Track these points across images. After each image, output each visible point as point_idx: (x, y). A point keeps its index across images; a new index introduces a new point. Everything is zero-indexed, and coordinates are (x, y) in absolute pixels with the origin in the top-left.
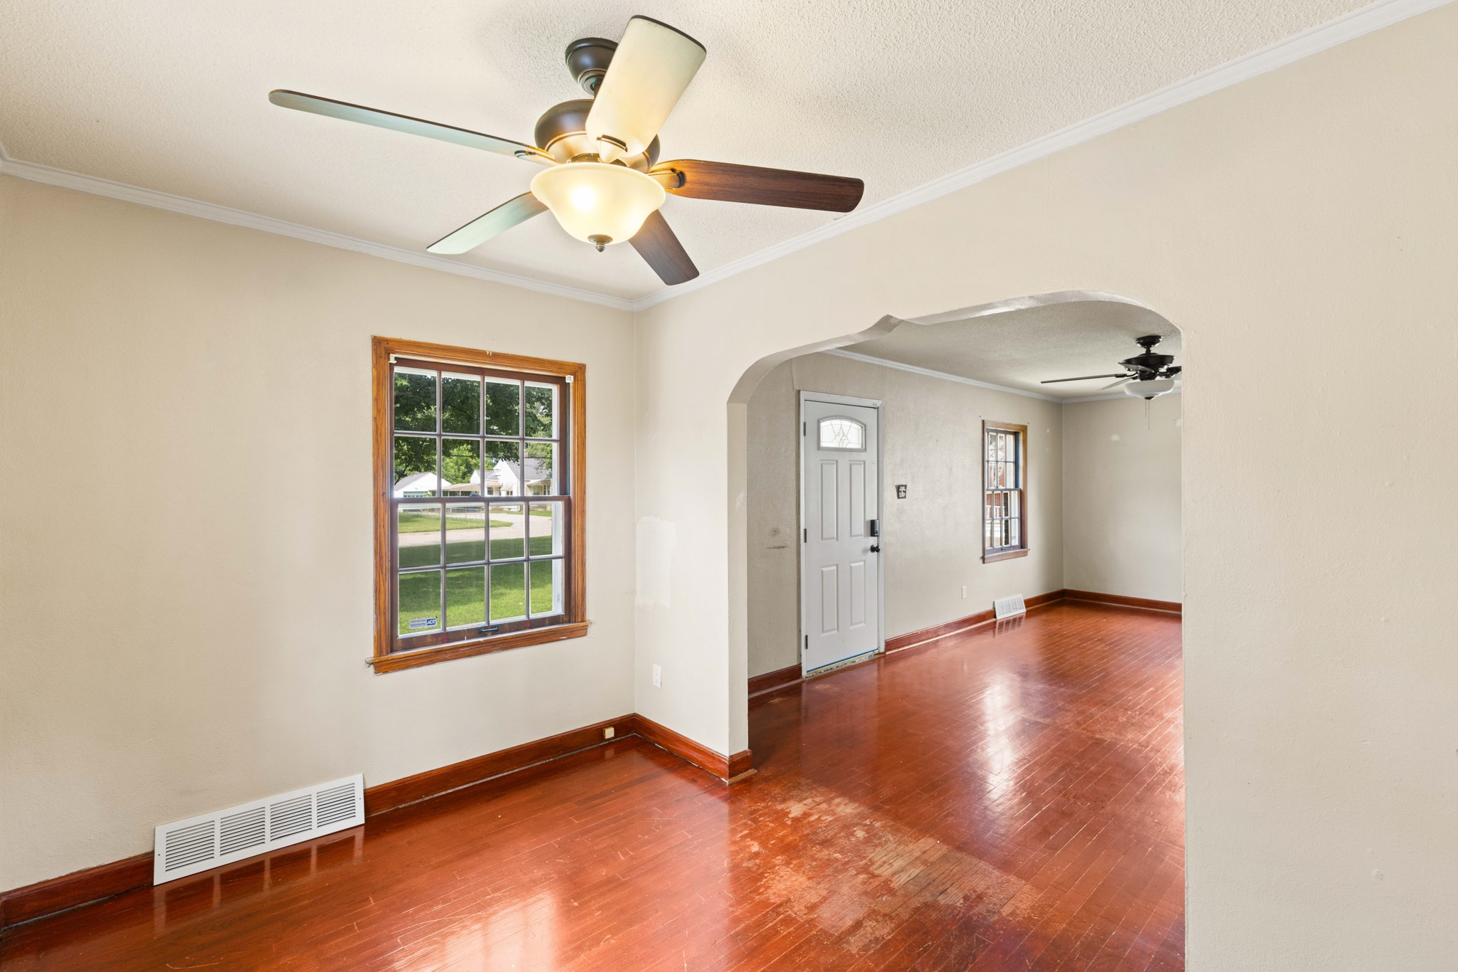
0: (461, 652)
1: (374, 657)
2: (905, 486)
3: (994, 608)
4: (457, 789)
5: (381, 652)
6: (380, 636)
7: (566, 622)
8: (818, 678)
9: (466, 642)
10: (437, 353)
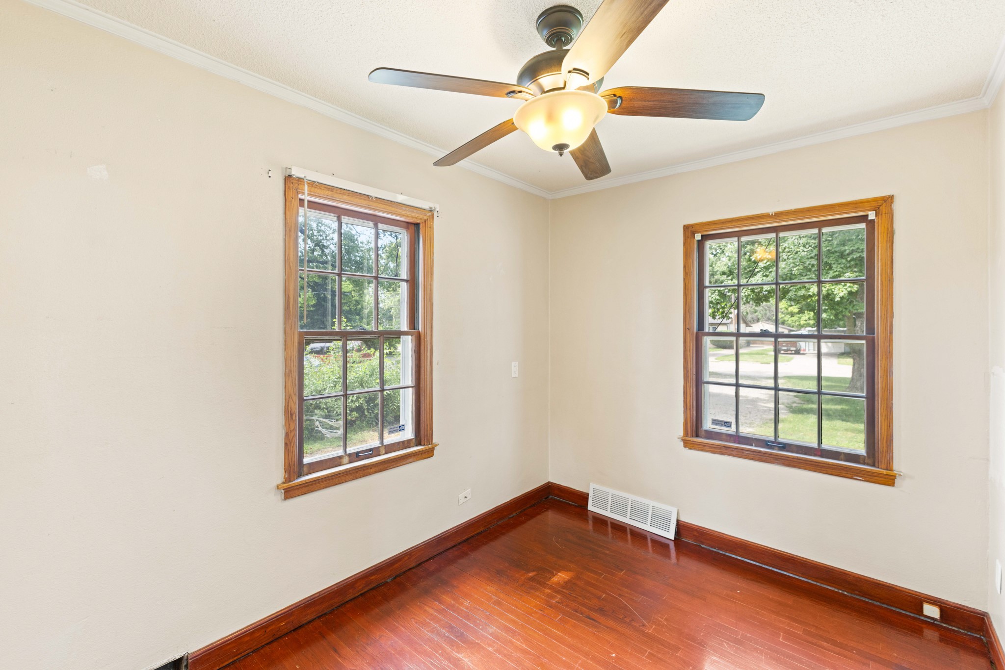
0: (744, 454)
1: (683, 436)
4: (745, 560)
5: (687, 434)
6: (687, 423)
7: (868, 464)
9: (753, 448)
10: (727, 225)
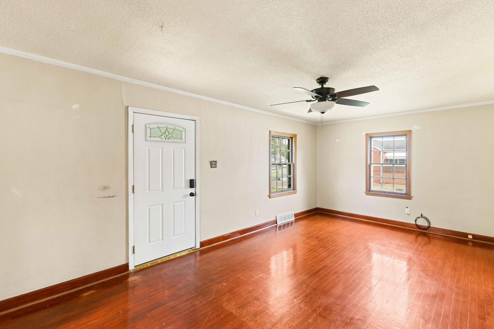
2: (216, 162)
3: (276, 219)
8: (141, 270)
